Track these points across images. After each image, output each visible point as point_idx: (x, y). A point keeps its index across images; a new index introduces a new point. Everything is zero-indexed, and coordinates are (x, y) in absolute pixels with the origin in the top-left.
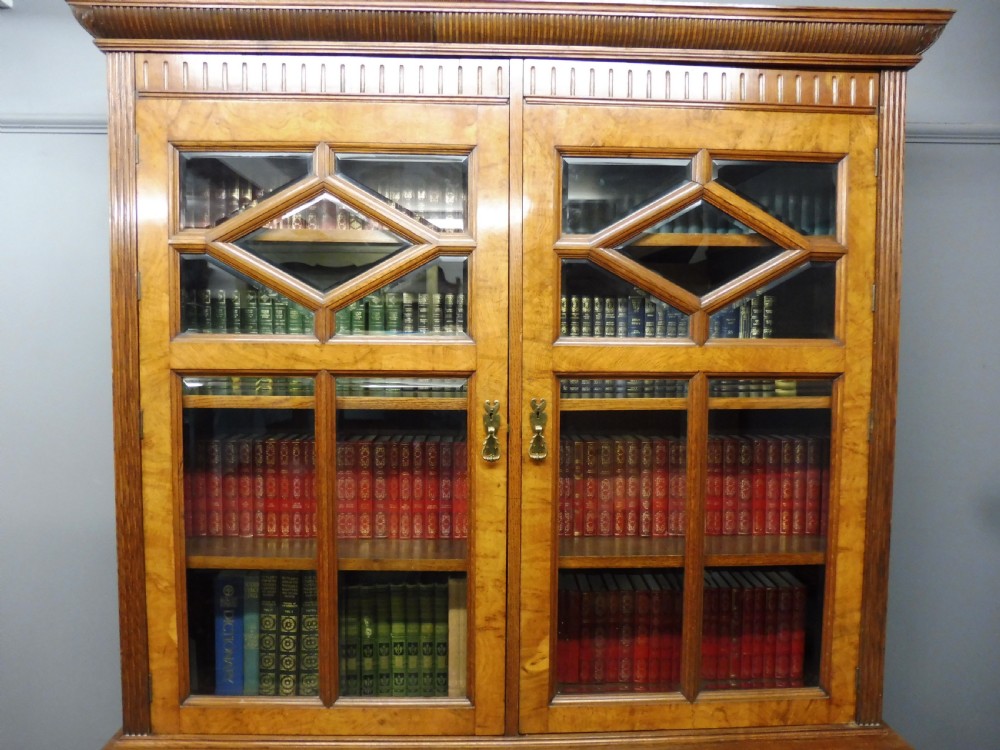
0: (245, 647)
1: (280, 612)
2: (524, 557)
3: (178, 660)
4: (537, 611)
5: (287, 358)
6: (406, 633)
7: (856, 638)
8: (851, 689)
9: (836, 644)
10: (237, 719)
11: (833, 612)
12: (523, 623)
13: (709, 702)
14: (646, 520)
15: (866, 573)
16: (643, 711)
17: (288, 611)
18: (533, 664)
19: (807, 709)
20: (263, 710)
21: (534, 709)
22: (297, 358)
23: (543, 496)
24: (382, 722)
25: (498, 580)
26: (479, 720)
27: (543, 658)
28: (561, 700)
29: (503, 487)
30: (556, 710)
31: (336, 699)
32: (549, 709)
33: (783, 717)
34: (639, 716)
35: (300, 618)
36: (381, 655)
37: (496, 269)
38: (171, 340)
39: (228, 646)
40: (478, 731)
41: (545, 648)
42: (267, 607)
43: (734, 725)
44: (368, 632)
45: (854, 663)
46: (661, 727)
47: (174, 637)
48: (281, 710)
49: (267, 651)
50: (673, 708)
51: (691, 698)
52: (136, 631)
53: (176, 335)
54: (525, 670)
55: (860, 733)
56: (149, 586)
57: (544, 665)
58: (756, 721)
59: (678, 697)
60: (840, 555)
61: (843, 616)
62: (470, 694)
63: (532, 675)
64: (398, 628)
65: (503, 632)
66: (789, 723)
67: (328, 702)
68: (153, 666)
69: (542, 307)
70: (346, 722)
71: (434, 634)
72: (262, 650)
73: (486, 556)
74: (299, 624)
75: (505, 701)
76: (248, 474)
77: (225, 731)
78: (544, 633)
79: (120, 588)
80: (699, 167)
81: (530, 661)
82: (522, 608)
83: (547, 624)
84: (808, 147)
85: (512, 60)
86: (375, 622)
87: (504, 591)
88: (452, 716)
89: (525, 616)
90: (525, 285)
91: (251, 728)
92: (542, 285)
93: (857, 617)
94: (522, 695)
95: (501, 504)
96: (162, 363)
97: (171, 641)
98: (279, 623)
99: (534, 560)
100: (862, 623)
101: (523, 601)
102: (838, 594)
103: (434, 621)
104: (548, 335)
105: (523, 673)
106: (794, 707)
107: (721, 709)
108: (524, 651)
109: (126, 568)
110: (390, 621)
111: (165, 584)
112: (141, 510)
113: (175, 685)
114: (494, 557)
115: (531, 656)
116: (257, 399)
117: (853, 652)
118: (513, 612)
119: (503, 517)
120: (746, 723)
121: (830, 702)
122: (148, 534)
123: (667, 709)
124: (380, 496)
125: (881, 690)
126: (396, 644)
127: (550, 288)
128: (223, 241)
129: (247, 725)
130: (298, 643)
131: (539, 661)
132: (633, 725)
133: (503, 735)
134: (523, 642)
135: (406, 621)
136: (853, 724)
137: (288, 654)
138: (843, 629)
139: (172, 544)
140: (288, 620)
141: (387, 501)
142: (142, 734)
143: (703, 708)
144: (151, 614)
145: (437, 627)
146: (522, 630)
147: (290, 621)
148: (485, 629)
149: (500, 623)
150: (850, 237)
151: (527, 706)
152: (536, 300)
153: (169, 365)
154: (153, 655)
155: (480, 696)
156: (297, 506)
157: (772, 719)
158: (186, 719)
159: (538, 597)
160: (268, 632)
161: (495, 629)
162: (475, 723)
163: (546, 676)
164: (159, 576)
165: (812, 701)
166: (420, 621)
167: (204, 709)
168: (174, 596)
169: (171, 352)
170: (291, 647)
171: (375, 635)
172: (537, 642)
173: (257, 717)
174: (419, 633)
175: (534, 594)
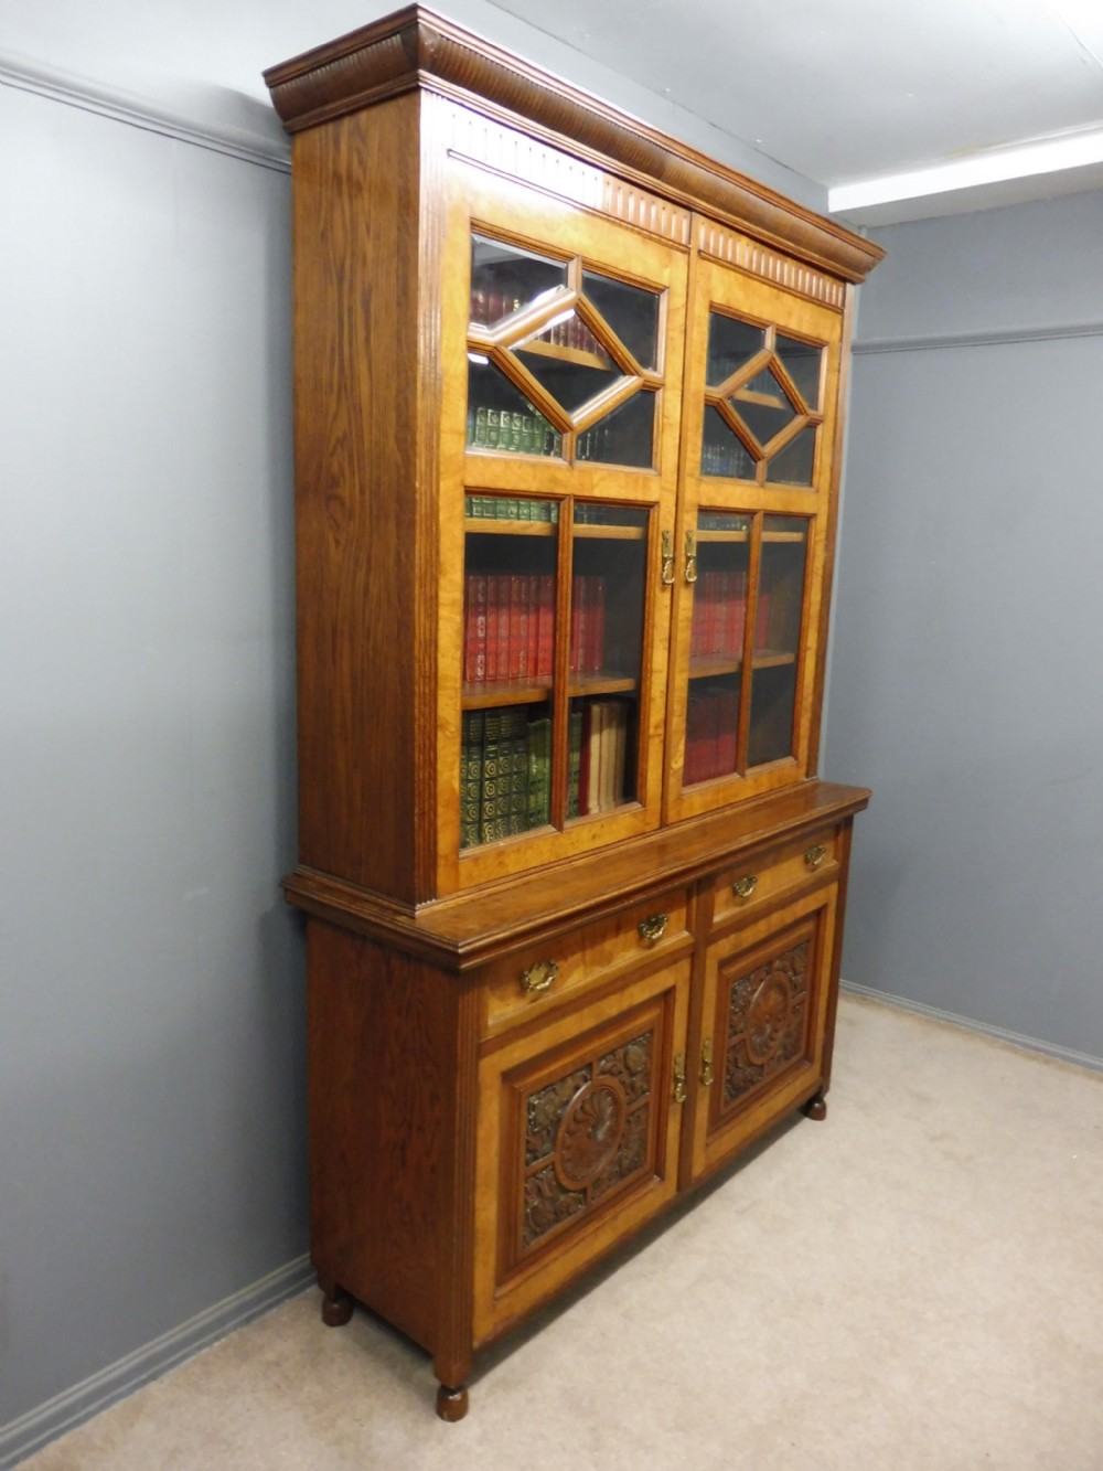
2: (676, 669)
3: (457, 811)
4: (680, 716)
7: (810, 715)
8: (806, 753)
9: (802, 721)
10: (500, 862)
11: (802, 696)
12: (672, 727)
13: (749, 776)
15: (816, 666)
16: (723, 791)
18: (676, 762)
19: (787, 773)
20: (519, 847)
21: (675, 801)
22: (556, 482)
23: (688, 615)
24: (594, 836)
25: (662, 692)
26: (648, 819)
27: (681, 756)
28: (687, 791)
29: (669, 608)
30: (685, 800)
31: (563, 824)
32: (682, 799)
33: (779, 781)
34: (721, 795)
35: (497, 761)
38: (464, 453)
40: (647, 829)
41: (682, 747)
42: (474, 754)
43: (760, 792)
45: (808, 733)
47: (457, 786)
48: (531, 844)
50: (736, 786)
51: (743, 775)
52: (427, 787)
54: (672, 768)
55: (806, 784)
56: (440, 734)
57: (681, 762)
58: (770, 785)
59: (738, 776)
61: (805, 699)
62: (642, 798)
63: (676, 772)
65: (662, 738)
67: (559, 828)
68: (440, 822)
70: (572, 843)
73: (657, 672)
75: (662, 798)
78: (682, 735)
80: (770, 340)
81: (674, 760)
82: (673, 713)
83: (684, 726)
84: (815, 334)
86: (537, 758)
87: (665, 700)
88: (633, 820)
89: (674, 721)
93: (811, 699)
94: (669, 791)
95: (667, 624)
96: (457, 479)
97: (453, 789)
99: (682, 671)
100: (813, 703)
101: (673, 708)
102: (804, 683)
104: (697, 474)
105: (671, 772)
106: (783, 772)
107: (755, 780)
108: (672, 752)
109: (424, 715)
111: (453, 729)
112: (436, 646)
113: (455, 838)
114: (661, 672)
115: (676, 755)
116: (511, 524)
117: (808, 726)
118: (668, 719)
119: (668, 634)
120: (766, 789)
121: (796, 765)
122: (440, 673)
123: (733, 787)
127: (701, 430)
129: (507, 866)
131: (679, 759)
132: (718, 803)
133: (660, 828)
134: (672, 744)
136: (805, 779)
138: (805, 709)
139: (458, 685)
142: (430, 900)
143: (747, 782)
144: (440, 767)
146: (672, 734)
148: (653, 737)
149: (661, 731)
150: (825, 410)
151: (671, 798)
153: (463, 481)
154: (440, 810)
155: (649, 797)
157: (774, 784)
158: (464, 874)
161: (659, 735)
162: (645, 822)
163: (681, 772)
164: (448, 720)
165: (790, 766)
167: (476, 859)
168: (458, 741)
169: (465, 468)
172: (679, 742)
173: (515, 856)
175: (679, 702)
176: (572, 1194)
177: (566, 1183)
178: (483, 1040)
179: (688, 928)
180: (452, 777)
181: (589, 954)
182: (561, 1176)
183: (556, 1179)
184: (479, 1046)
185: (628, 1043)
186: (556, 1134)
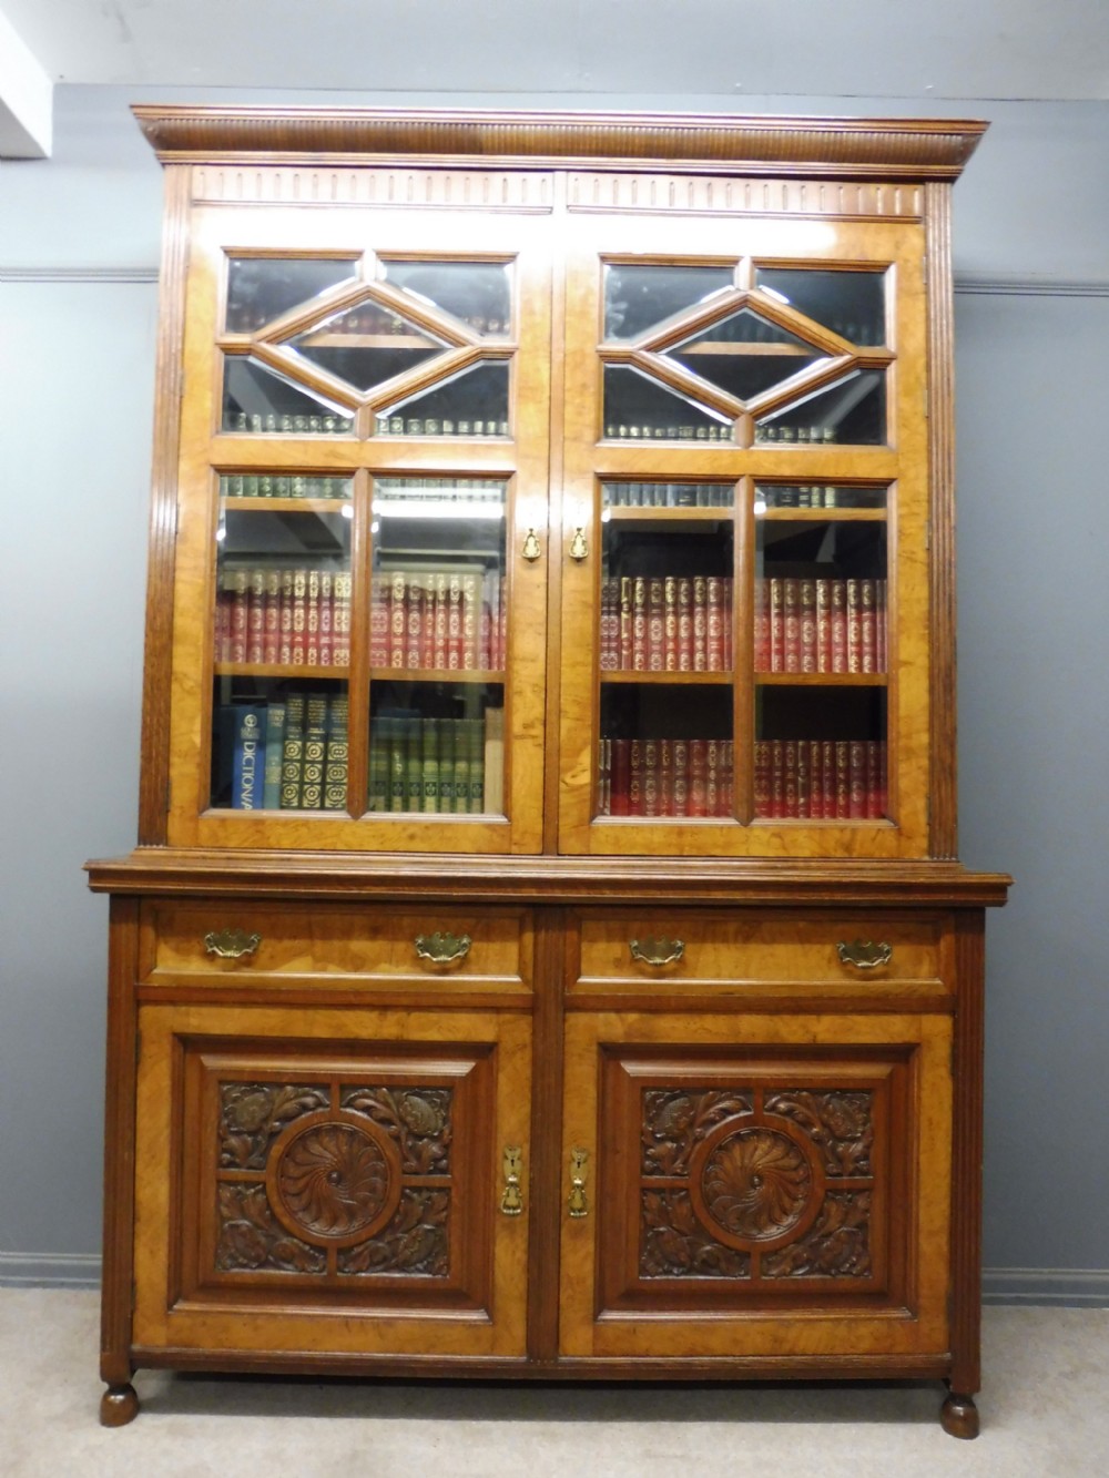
0: (266, 782)
1: (305, 737)
2: (564, 662)
3: (199, 765)
4: (578, 719)
5: (326, 455)
6: (439, 773)
7: (925, 762)
8: (923, 819)
9: (903, 768)
10: (257, 831)
11: (898, 733)
12: (563, 732)
13: (764, 828)
14: (701, 660)
15: (932, 690)
16: (693, 834)
17: (314, 738)
18: (573, 777)
19: (874, 839)
20: (286, 823)
21: (574, 827)
22: (337, 456)
23: (584, 599)
24: (412, 837)
25: (537, 685)
26: (516, 837)
27: (584, 771)
28: (605, 820)
29: (543, 590)
30: (598, 829)
31: (363, 813)
32: (590, 828)
33: (848, 848)
34: (687, 839)
35: (326, 746)
36: (411, 795)
37: (538, 370)
38: (212, 437)
39: (248, 781)
40: (515, 849)
41: (586, 759)
42: (291, 733)
43: (793, 853)
44: (398, 767)
45: (924, 789)
46: (713, 853)
47: (197, 739)
48: (306, 823)
49: (290, 782)
50: (724, 831)
51: (746, 822)
52: (158, 733)
53: (217, 432)
54: (564, 782)
55: (933, 865)
56: (175, 687)
57: (585, 778)
58: (817, 851)
59: (731, 822)
60: (902, 671)
61: (909, 736)
62: (506, 812)
63: (572, 789)
64: (430, 766)
65: (541, 741)
66: (855, 855)
67: (356, 815)
68: (174, 773)
69: (583, 407)
70: (374, 836)
71: (469, 775)
72: (284, 781)
73: (523, 659)
74: (326, 752)
75: (543, 816)
76: (275, 607)
77: (246, 845)
78: (585, 744)
79: (145, 687)
80: (744, 272)
81: (570, 774)
82: (562, 714)
83: (588, 734)
85: (557, 173)
86: (406, 758)
87: (543, 696)
88: (487, 833)
89: (565, 724)
90: (568, 385)
91: (273, 842)
92: (584, 386)
93: (924, 738)
94: (562, 811)
95: (540, 606)
96: (203, 458)
97: (193, 743)
98: (304, 751)
99: (574, 665)
100: (931, 745)
101: (562, 707)
102: (902, 712)
103: (469, 760)
104: (589, 435)
105: (562, 786)
106: (859, 837)
107: (778, 835)
108: (564, 762)
109: (153, 666)
110: (422, 759)
111: (192, 685)
112: (172, 605)
113: (195, 792)
114: (533, 661)
115: (571, 768)
117: (923, 778)
118: (552, 718)
119: (543, 619)
120: (807, 853)
121: (899, 832)
122: (177, 631)
123: (718, 832)
124: (414, 631)
125: (955, 820)
126: (427, 784)
127: (592, 390)
128: (269, 342)
129: (269, 838)
130: (324, 773)
131: (581, 774)
132: (682, 850)
133: (542, 854)
134: (562, 751)
135: (439, 759)
136: (926, 858)
137: (312, 784)
138: (910, 752)
139: (201, 643)
140: (313, 747)
141: (421, 636)
142: (157, 844)
143: (757, 832)
144: (175, 715)
145: (472, 766)
146: (562, 739)
147: (316, 749)
148: (522, 737)
149: (538, 731)
150: (900, 345)
151: (566, 823)
152: (578, 401)
153: (210, 460)
154: (174, 760)
155: (516, 812)
156: (325, 640)
157: (836, 850)
158: (204, 831)
159: (579, 703)
160: (292, 761)
161: (533, 737)
162: (511, 839)
163: (588, 789)
164: (185, 675)
165: (879, 830)
166: (454, 760)
167: (223, 821)
168: (200, 696)
169: (212, 448)
170: (316, 777)
171: (406, 773)
172: (578, 752)
173: (280, 830)
174: (453, 772)
175: (575, 701)
176: (295, 1241)
177: (286, 1221)
178: (141, 984)
179: (521, 972)
180: (192, 731)
181: (319, 946)
182: (278, 1210)
183: (268, 1205)
184: (136, 990)
185: (403, 1088)
186: (268, 1148)
